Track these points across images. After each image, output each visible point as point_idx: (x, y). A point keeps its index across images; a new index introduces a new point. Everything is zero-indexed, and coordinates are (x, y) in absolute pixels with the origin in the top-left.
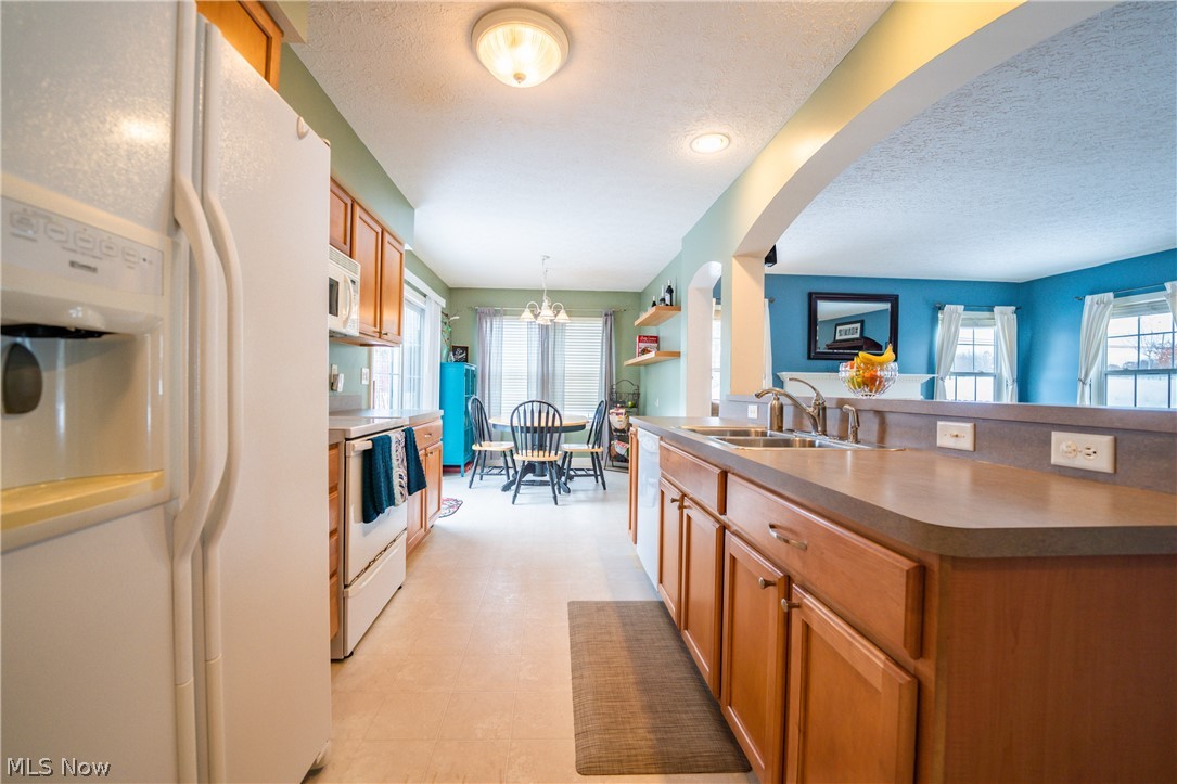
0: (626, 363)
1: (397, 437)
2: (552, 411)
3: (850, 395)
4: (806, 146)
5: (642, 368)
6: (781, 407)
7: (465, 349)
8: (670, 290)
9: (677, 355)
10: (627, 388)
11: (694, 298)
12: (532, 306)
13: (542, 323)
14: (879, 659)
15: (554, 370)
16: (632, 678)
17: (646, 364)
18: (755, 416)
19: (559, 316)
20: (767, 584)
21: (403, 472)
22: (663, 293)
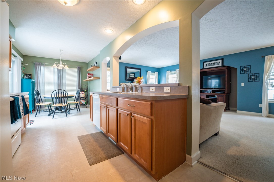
0: (84, 80)
1: (20, 98)
2: (65, 92)
3: (136, 84)
4: (128, 37)
5: (88, 82)
6: (124, 88)
7: (31, 75)
8: (96, 63)
9: (99, 78)
10: (84, 87)
11: (103, 65)
12: (56, 64)
13: (60, 68)
14: (146, 118)
15: (62, 82)
16: (98, 146)
17: (90, 81)
18: (118, 90)
19: (65, 67)
20: (128, 115)
21: (23, 108)
22: (94, 63)
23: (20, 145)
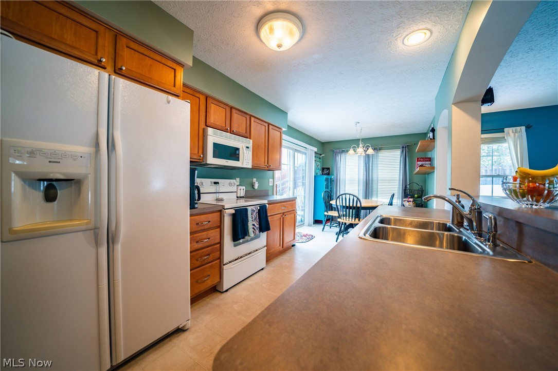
0: (413, 174)
2: (355, 199)
7: (328, 169)
8: (433, 130)
9: (434, 168)
10: (416, 187)
12: (354, 148)
15: (372, 178)
19: (369, 151)
21: (256, 223)
23: (262, 269)
